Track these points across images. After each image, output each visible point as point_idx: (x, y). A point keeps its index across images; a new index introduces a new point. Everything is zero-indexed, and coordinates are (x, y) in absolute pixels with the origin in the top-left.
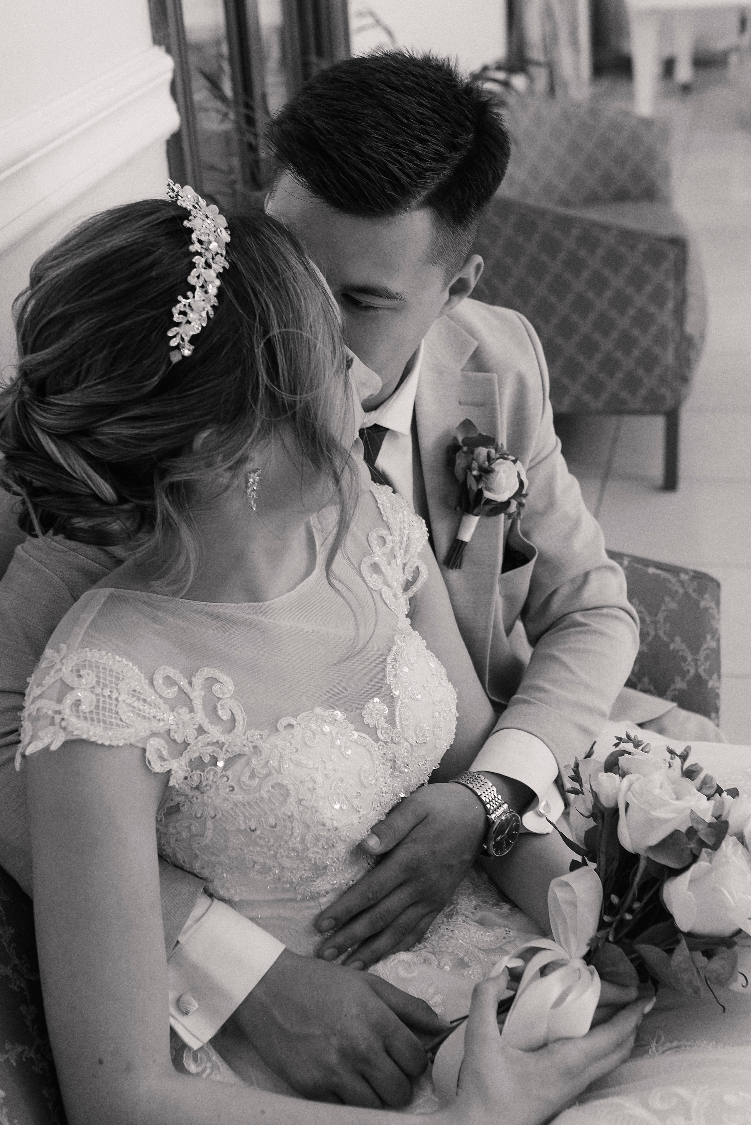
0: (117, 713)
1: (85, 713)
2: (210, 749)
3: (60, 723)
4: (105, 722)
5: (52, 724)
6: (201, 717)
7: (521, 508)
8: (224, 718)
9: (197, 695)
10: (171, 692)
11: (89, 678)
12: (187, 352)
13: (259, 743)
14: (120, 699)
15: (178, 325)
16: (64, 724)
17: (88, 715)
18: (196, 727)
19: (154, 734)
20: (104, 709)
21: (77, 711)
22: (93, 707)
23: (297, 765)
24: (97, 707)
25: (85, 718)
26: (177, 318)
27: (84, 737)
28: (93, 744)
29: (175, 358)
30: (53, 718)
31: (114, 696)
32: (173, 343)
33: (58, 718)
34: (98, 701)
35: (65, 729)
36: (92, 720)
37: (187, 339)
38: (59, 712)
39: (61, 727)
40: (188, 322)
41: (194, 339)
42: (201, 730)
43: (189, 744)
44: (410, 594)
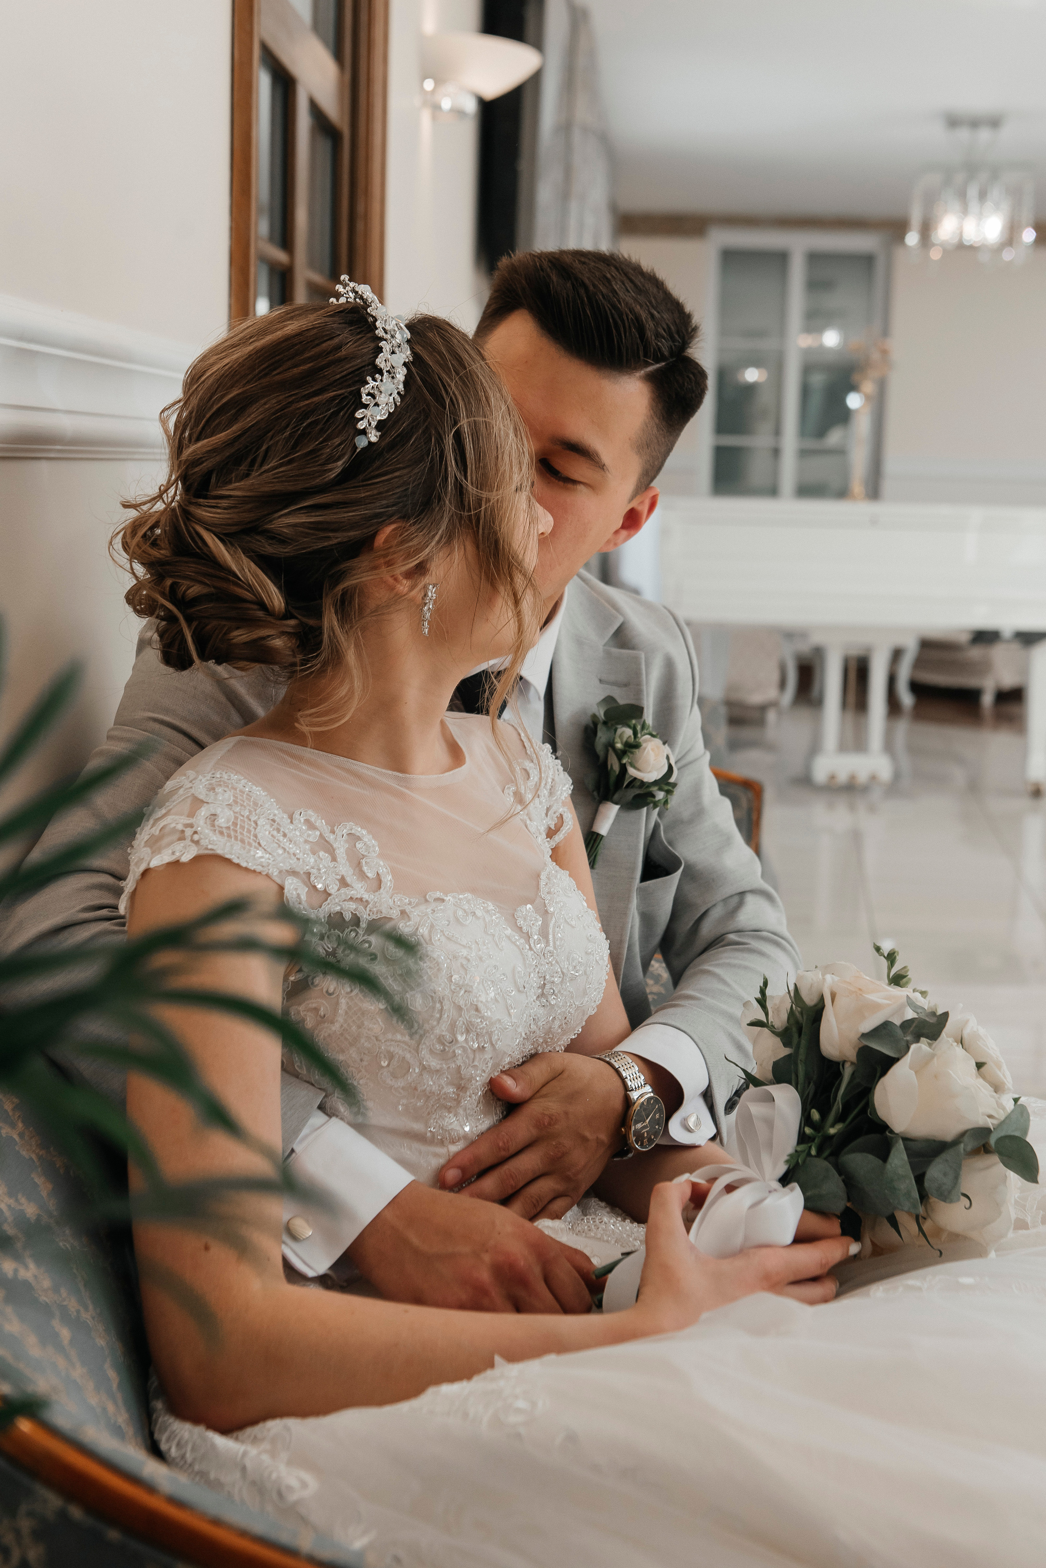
0: (256, 836)
1: (221, 827)
2: (352, 906)
3: (192, 836)
4: (242, 841)
5: (182, 838)
6: (345, 869)
7: (669, 796)
8: (369, 875)
9: (341, 848)
10: (314, 836)
11: (224, 796)
12: (374, 437)
13: (408, 909)
14: (259, 822)
15: (366, 406)
16: (196, 837)
17: (225, 831)
18: (338, 877)
19: (293, 873)
20: (242, 827)
21: (213, 826)
22: (231, 823)
23: (448, 939)
24: (235, 824)
25: (221, 833)
26: (365, 399)
27: (219, 852)
28: (228, 861)
29: (361, 442)
30: (183, 832)
31: (253, 818)
32: (361, 425)
33: (189, 832)
34: (236, 818)
35: (197, 843)
36: (229, 836)
37: (374, 424)
38: (191, 826)
39: (192, 841)
40: (377, 405)
41: (381, 425)
42: (343, 883)
43: (330, 895)
44: (553, 844)
